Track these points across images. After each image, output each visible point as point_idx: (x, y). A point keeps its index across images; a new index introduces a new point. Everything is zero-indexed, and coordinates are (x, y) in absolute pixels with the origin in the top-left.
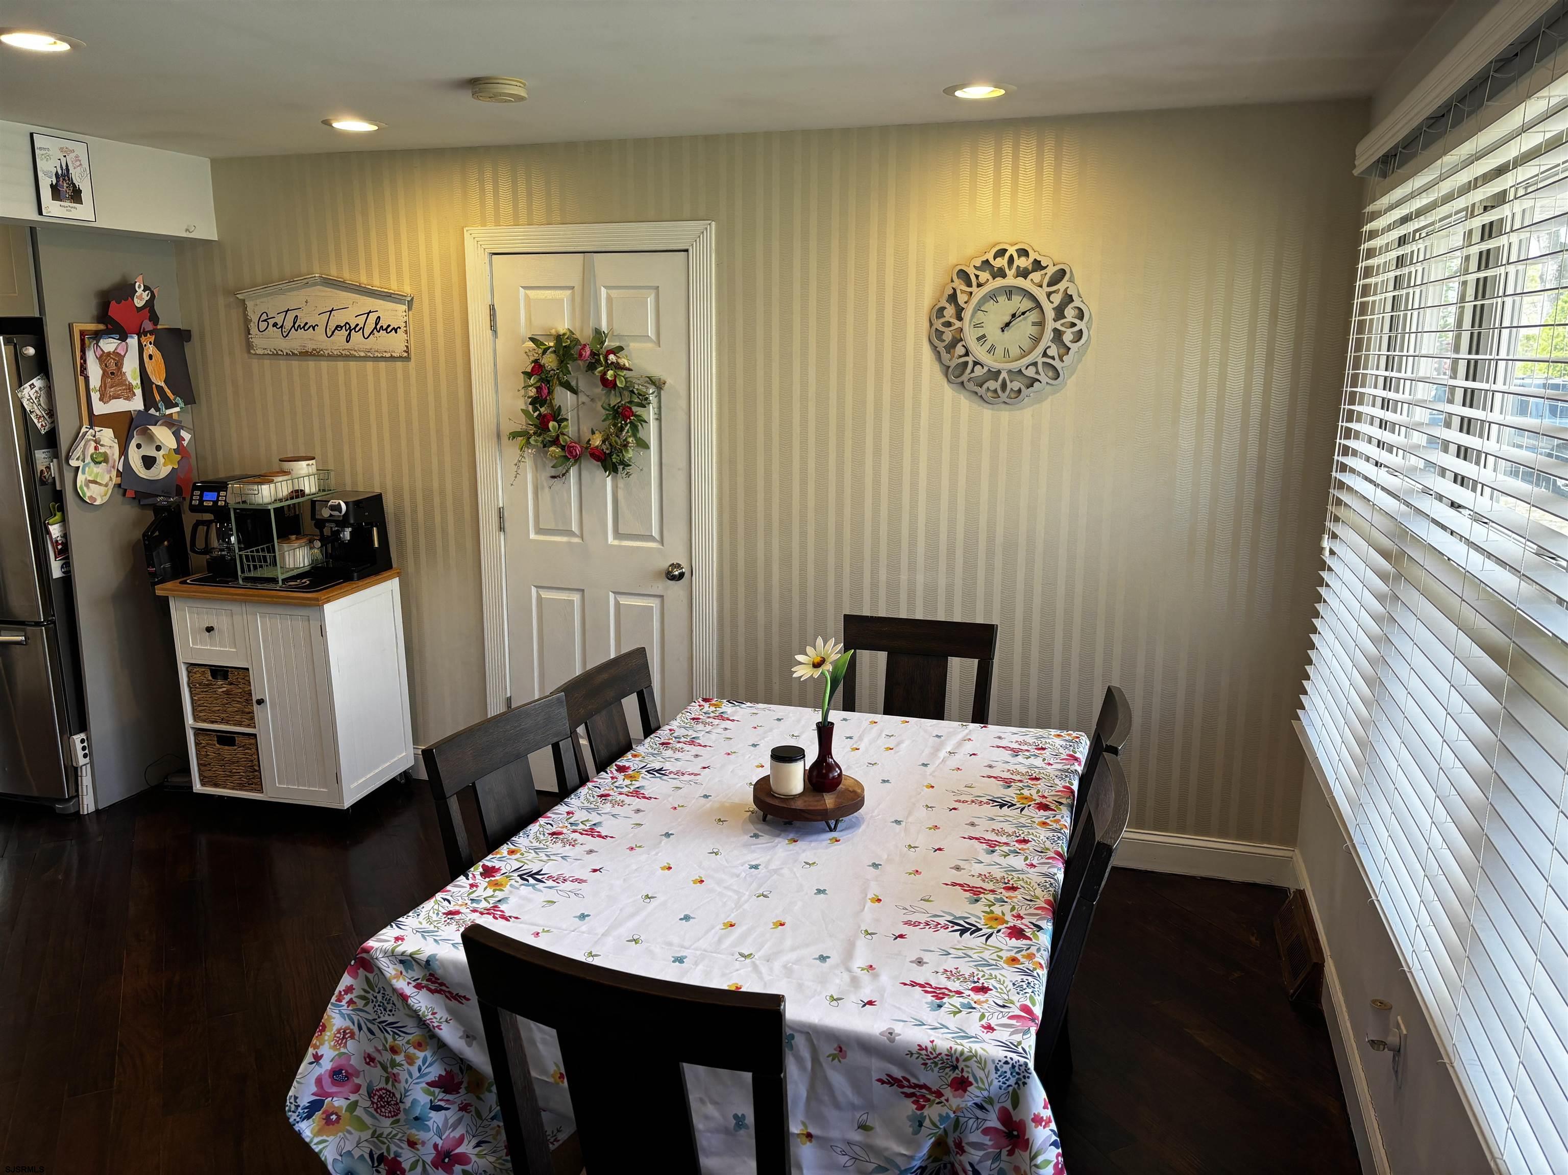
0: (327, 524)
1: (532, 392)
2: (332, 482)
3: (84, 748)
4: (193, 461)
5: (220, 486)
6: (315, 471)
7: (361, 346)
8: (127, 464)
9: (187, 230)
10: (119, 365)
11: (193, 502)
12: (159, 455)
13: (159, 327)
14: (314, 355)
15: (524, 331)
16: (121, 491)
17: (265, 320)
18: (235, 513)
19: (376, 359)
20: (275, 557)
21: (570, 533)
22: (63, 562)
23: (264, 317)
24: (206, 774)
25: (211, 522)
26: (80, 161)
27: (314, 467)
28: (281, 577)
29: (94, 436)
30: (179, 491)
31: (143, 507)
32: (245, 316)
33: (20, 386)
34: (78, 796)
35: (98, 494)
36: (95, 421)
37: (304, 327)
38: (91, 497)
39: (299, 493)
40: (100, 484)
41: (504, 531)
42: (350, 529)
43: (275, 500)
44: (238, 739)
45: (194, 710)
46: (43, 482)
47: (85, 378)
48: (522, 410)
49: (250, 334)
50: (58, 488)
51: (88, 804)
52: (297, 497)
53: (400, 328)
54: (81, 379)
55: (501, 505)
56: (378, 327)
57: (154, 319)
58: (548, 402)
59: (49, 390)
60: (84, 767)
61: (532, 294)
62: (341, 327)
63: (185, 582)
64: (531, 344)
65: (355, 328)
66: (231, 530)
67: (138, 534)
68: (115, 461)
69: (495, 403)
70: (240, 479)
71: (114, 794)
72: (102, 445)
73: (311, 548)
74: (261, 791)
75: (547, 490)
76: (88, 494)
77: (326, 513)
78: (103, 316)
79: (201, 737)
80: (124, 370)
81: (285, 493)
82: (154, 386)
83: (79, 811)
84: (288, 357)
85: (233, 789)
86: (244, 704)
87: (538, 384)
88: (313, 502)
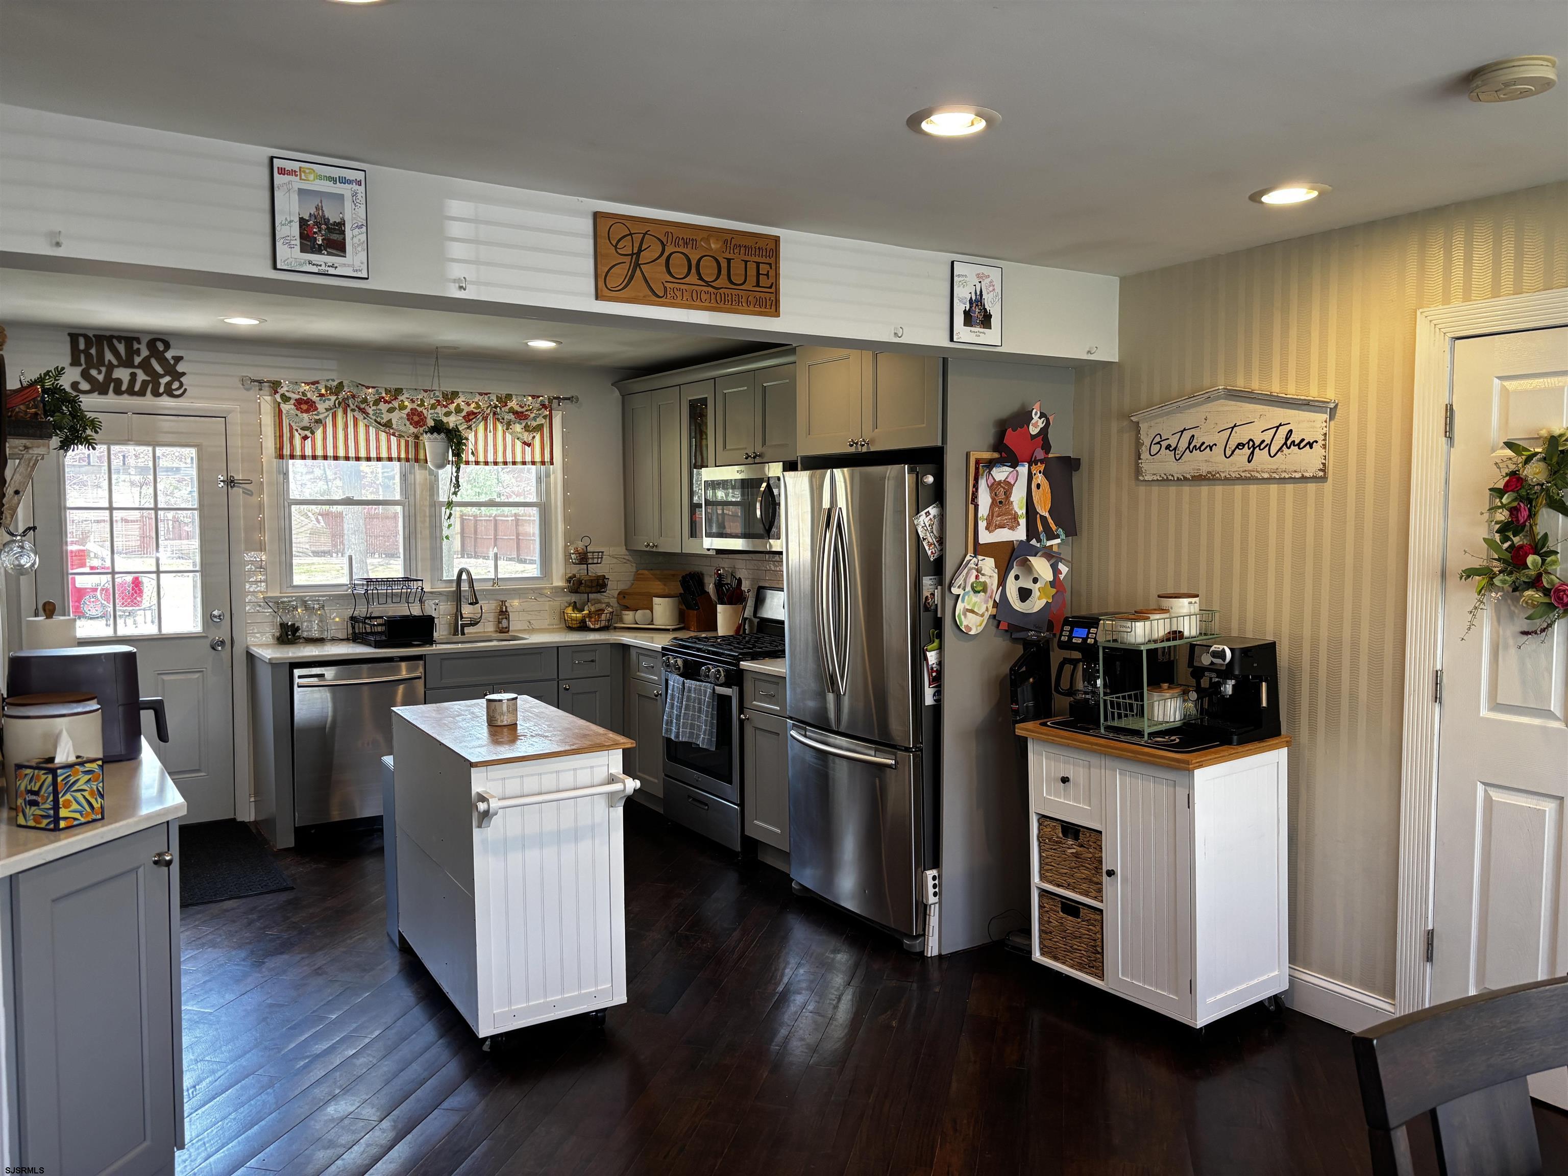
0: (1206, 674)
1: (1502, 516)
2: (1216, 626)
3: (935, 886)
4: (1068, 595)
5: (1091, 622)
6: (1197, 610)
7: (1265, 467)
8: (1004, 595)
9: (1089, 352)
10: (1008, 494)
11: (1063, 638)
12: (1035, 588)
13: (1050, 455)
14: (1209, 479)
15: (1496, 434)
16: (996, 622)
17: (1158, 443)
18: (1104, 653)
19: (1282, 480)
20: (1142, 706)
21: (1549, 714)
22: (935, 689)
23: (1158, 439)
24: (1047, 943)
25: (1078, 661)
26: (993, 286)
27: (1197, 606)
28: (1147, 731)
29: (977, 565)
30: (1050, 626)
31: (1015, 640)
32: (1138, 438)
33: (918, 513)
34: (924, 935)
35: (973, 623)
36: (980, 549)
37: (1200, 448)
38: (967, 627)
39: (1177, 635)
40: (976, 614)
41: (1440, 702)
42: (1233, 682)
43: (1149, 641)
44: (1083, 911)
45: (1041, 868)
46: (927, 609)
47: (975, 506)
48: (1484, 539)
49: (1140, 459)
50: (939, 615)
51: (933, 948)
52: (1175, 639)
53: (1316, 442)
54: (971, 507)
55: (1439, 667)
56: (1289, 442)
57: (1047, 447)
58: (1527, 528)
59: (942, 518)
60: (933, 906)
61: (1511, 385)
62: (1244, 445)
63: (1044, 724)
64: (1509, 452)
65: (1259, 446)
66: (1098, 671)
67: (1006, 669)
68: (993, 591)
69: (1442, 531)
70: (1115, 615)
71: (958, 942)
72: (983, 575)
73: (1184, 701)
74: (1101, 977)
75: (1513, 651)
76: (965, 623)
77: (1206, 660)
78: (999, 445)
79: (1045, 900)
80: (1012, 499)
81: (1162, 633)
82: (1038, 516)
83: (924, 951)
84: (1179, 482)
85: (1072, 967)
86: (1093, 872)
87: (1515, 504)
88: (1192, 647)
